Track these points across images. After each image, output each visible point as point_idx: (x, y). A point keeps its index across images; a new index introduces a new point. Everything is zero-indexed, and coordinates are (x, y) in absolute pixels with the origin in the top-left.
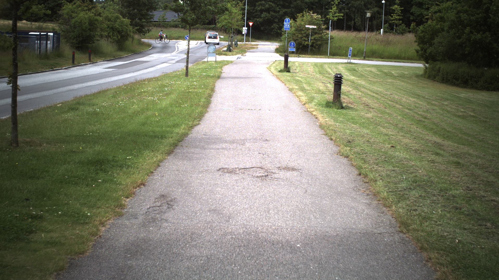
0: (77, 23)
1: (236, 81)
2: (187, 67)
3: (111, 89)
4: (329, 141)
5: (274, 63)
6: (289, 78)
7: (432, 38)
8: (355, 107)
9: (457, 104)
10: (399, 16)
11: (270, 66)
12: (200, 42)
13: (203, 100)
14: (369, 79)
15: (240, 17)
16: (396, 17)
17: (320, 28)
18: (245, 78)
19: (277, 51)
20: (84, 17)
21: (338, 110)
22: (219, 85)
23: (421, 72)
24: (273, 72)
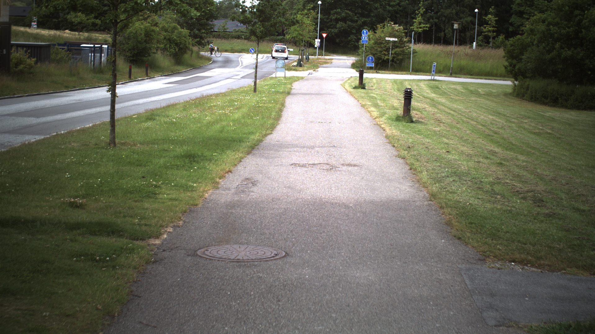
0: (132, 34)
1: (307, 97)
2: (255, 83)
3: (179, 104)
4: (392, 147)
5: (349, 79)
6: (363, 95)
7: (522, 53)
8: (426, 122)
9: (538, 122)
10: (493, 27)
11: (344, 83)
12: (266, 55)
13: (274, 114)
14: (452, 97)
15: (312, 28)
16: (490, 29)
17: (402, 41)
18: (317, 94)
19: (354, 66)
20: (140, 27)
21: (407, 124)
22: (290, 101)
23: (510, 90)
24: (347, 89)
